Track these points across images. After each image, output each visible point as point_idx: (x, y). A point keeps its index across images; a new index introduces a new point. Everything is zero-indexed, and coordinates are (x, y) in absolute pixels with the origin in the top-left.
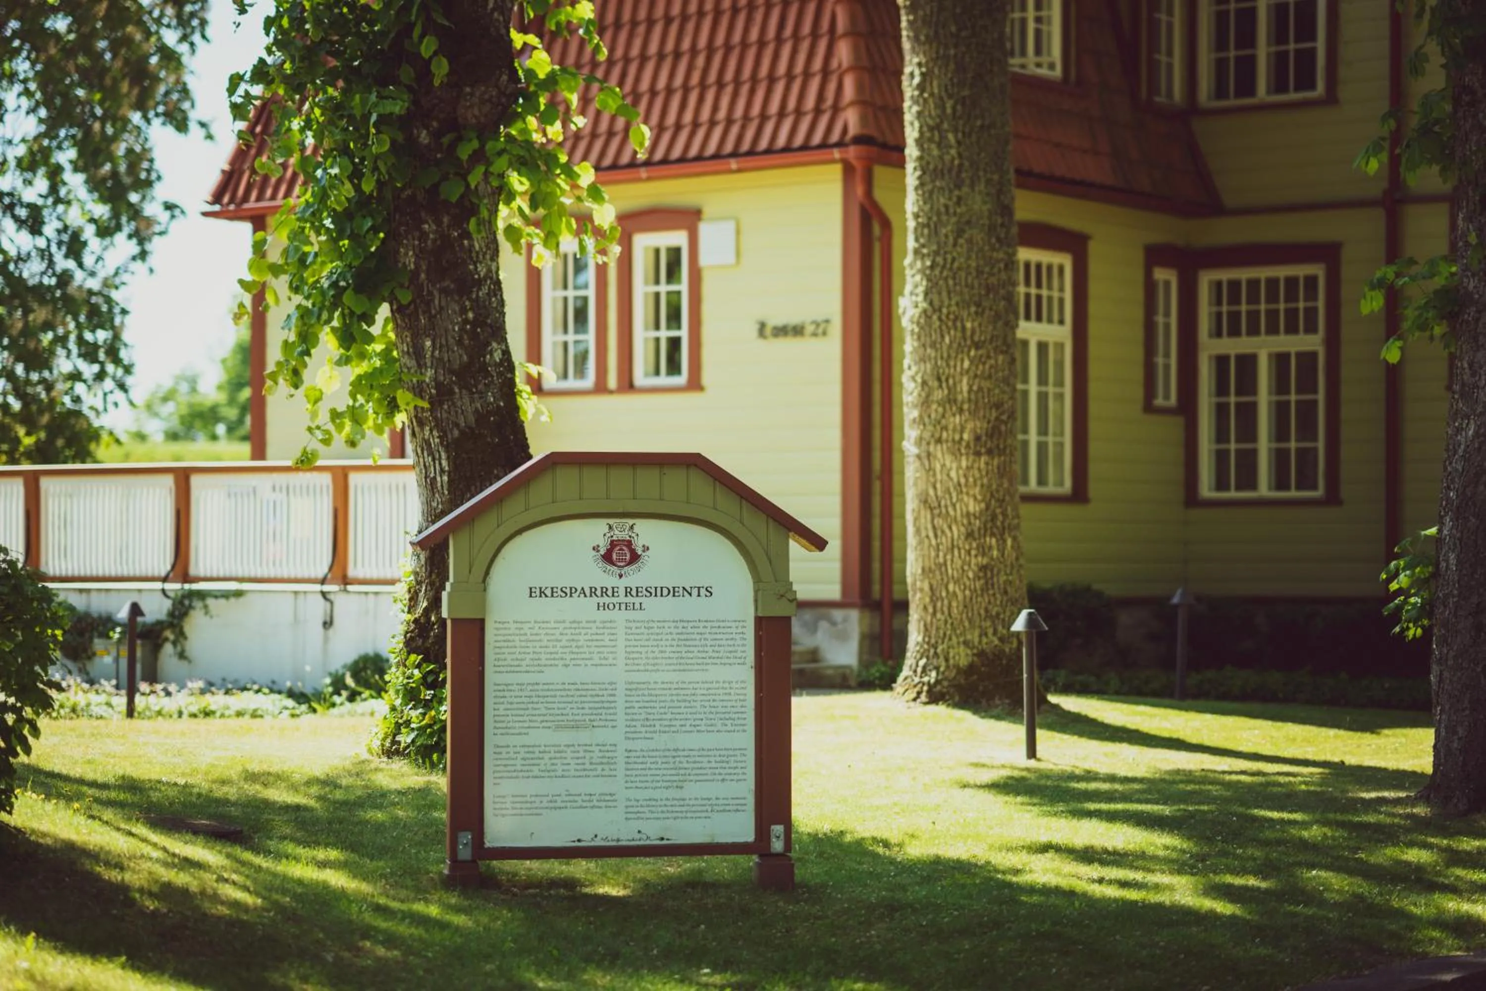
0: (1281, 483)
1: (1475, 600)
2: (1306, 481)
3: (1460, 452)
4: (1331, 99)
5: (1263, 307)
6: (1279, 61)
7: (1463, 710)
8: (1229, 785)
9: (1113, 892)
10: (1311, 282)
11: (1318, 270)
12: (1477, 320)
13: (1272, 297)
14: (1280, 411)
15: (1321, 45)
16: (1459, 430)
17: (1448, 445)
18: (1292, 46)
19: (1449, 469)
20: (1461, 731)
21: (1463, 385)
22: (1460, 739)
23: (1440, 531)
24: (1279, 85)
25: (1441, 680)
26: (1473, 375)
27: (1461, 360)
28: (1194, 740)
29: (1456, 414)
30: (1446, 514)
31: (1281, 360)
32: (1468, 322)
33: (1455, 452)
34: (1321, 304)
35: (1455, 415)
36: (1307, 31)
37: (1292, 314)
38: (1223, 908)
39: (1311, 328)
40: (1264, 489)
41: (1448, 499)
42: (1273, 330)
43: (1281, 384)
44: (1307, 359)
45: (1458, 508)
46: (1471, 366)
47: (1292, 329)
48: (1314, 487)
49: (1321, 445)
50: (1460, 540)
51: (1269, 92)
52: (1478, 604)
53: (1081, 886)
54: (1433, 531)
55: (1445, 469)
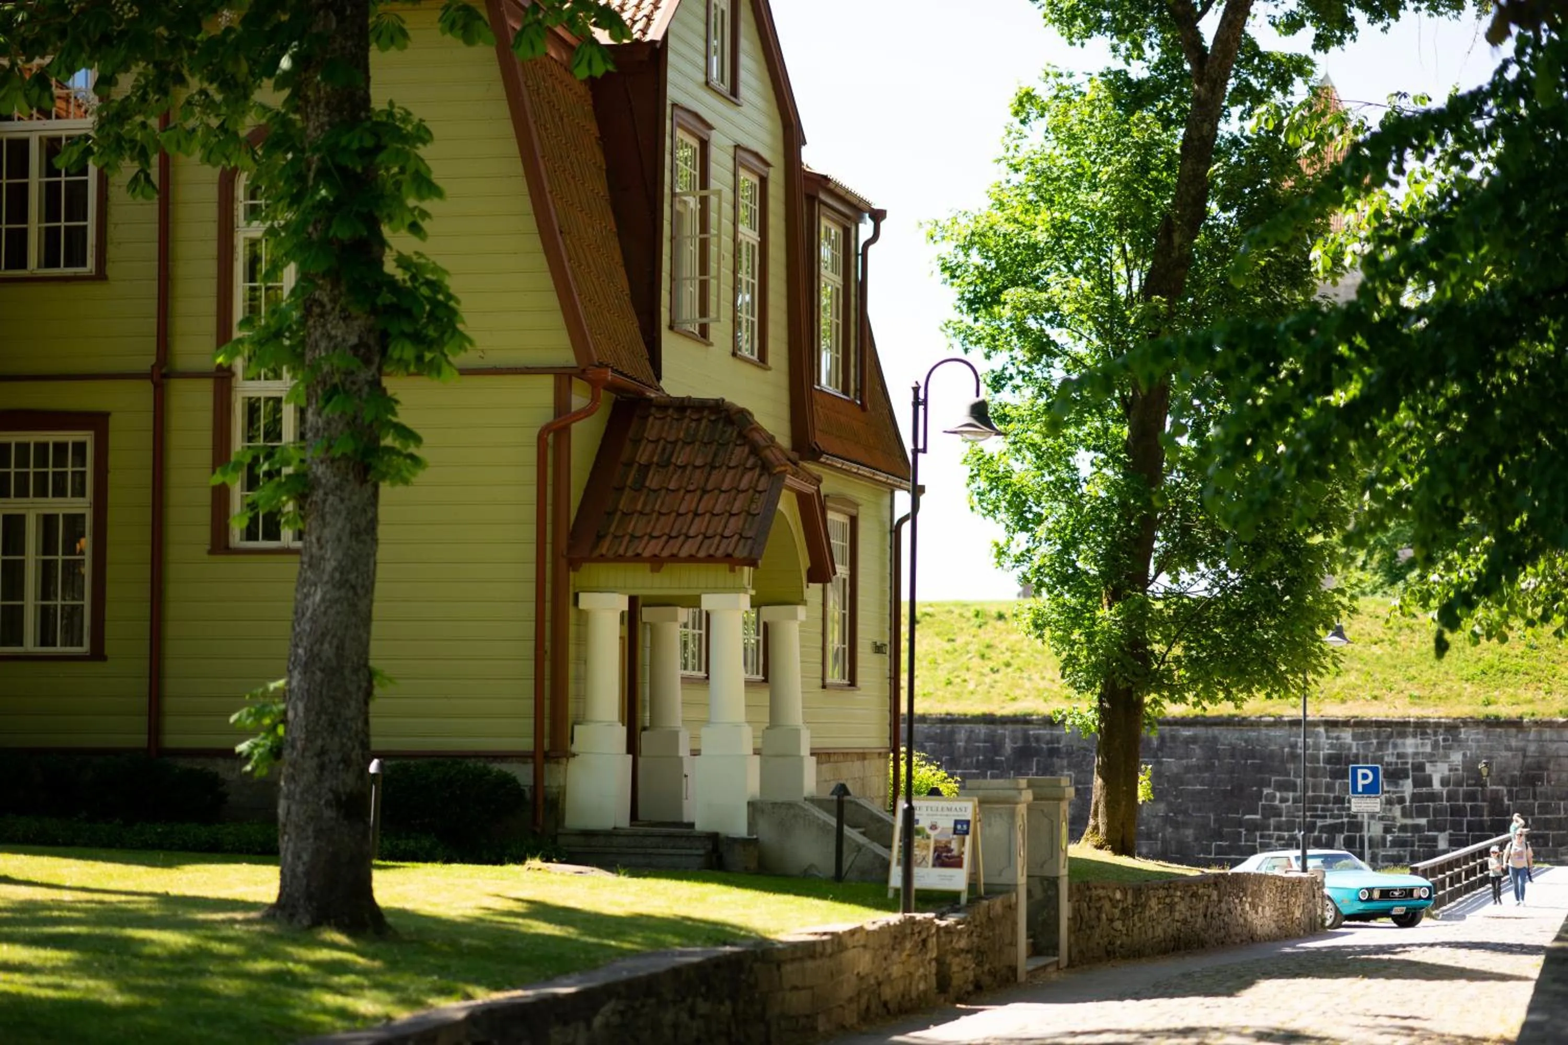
0: (46, 638)
1: (319, 742)
2: (73, 638)
3: (308, 614)
4: (101, 275)
5: (32, 470)
6: (51, 236)
7: (307, 838)
8: (85, 911)
9: (51, 993)
10: (80, 448)
11: (87, 437)
12: (324, 501)
13: (42, 460)
14: (47, 569)
15: (91, 224)
16: (307, 596)
17: (296, 608)
18: (63, 224)
19: (298, 629)
20: (305, 857)
21: (311, 557)
22: (304, 864)
23: (288, 683)
24: (50, 260)
25: (288, 813)
26: (321, 548)
27: (310, 535)
28: (21, 877)
29: (305, 581)
30: (295, 668)
31: (48, 521)
32: (316, 502)
33: (303, 615)
34: (89, 468)
35: (302, 582)
36: (77, 209)
37: (60, 478)
38: (155, 1002)
39: (79, 492)
40: (30, 645)
41: (296, 655)
42: (41, 492)
43: (48, 546)
44: (74, 521)
45: (306, 663)
46: (319, 540)
47: (60, 491)
48: (81, 644)
49: (87, 603)
50: (308, 690)
51: (39, 266)
52: (322, 747)
53: (26, 990)
54: (281, 683)
55: (294, 629)
